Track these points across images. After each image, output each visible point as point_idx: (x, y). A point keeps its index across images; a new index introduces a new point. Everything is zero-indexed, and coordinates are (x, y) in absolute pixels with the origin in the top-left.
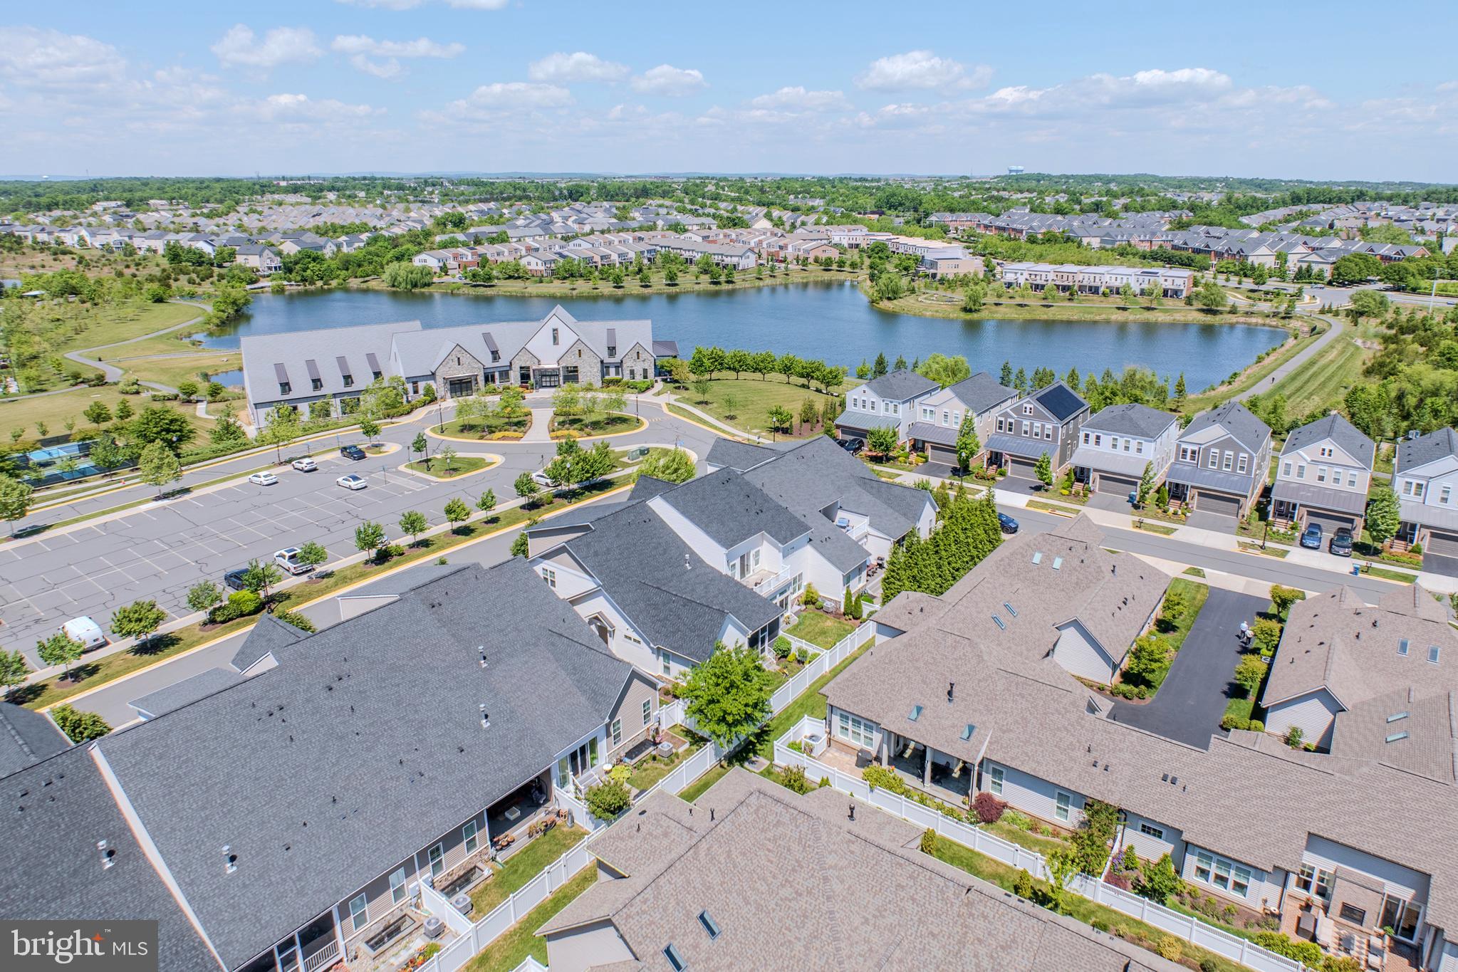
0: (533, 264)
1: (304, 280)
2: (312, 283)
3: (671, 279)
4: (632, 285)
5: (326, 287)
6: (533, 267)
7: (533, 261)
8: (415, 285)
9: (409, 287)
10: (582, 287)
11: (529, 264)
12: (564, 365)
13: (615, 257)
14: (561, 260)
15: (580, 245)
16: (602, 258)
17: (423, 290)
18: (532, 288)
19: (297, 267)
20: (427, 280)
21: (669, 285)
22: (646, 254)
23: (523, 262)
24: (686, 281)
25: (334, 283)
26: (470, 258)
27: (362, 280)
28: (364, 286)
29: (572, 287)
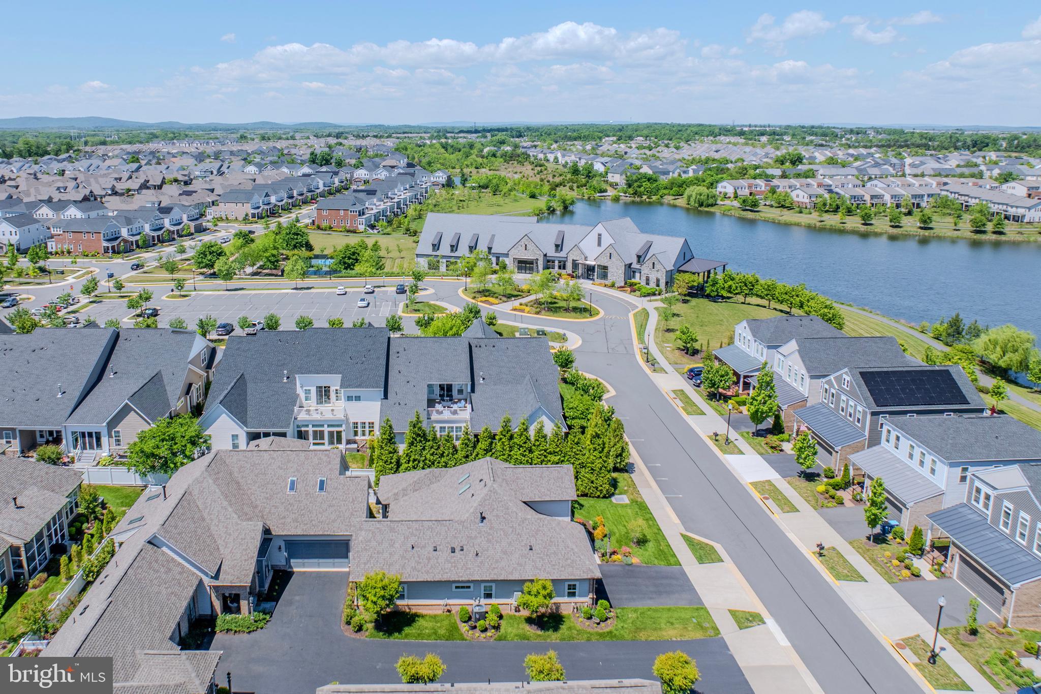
0: (800, 196)
1: (635, 193)
2: (640, 196)
3: (925, 222)
4: (881, 224)
5: (647, 200)
6: (800, 199)
7: (801, 193)
8: (701, 205)
9: (697, 205)
10: (832, 220)
11: (798, 196)
12: (599, 263)
13: (887, 198)
14: (827, 196)
15: (876, 186)
16: (872, 197)
17: (706, 209)
18: (788, 216)
19: (636, 184)
20: (711, 201)
21: (921, 228)
22: (925, 198)
23: (793, 195)
24: (943, 225)
25: (654, 198)
26: (763, 189)
27: (674, 197)
28: (672, 202)
29: (820, 219)
